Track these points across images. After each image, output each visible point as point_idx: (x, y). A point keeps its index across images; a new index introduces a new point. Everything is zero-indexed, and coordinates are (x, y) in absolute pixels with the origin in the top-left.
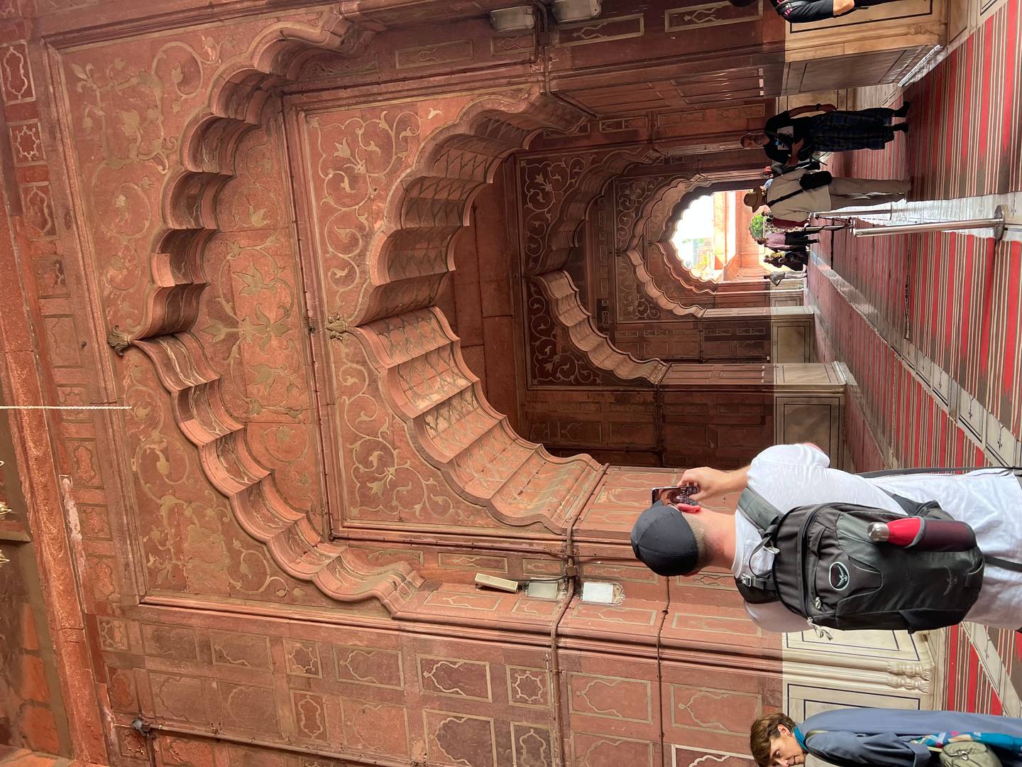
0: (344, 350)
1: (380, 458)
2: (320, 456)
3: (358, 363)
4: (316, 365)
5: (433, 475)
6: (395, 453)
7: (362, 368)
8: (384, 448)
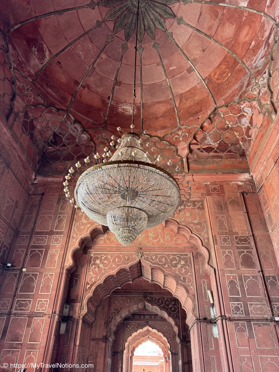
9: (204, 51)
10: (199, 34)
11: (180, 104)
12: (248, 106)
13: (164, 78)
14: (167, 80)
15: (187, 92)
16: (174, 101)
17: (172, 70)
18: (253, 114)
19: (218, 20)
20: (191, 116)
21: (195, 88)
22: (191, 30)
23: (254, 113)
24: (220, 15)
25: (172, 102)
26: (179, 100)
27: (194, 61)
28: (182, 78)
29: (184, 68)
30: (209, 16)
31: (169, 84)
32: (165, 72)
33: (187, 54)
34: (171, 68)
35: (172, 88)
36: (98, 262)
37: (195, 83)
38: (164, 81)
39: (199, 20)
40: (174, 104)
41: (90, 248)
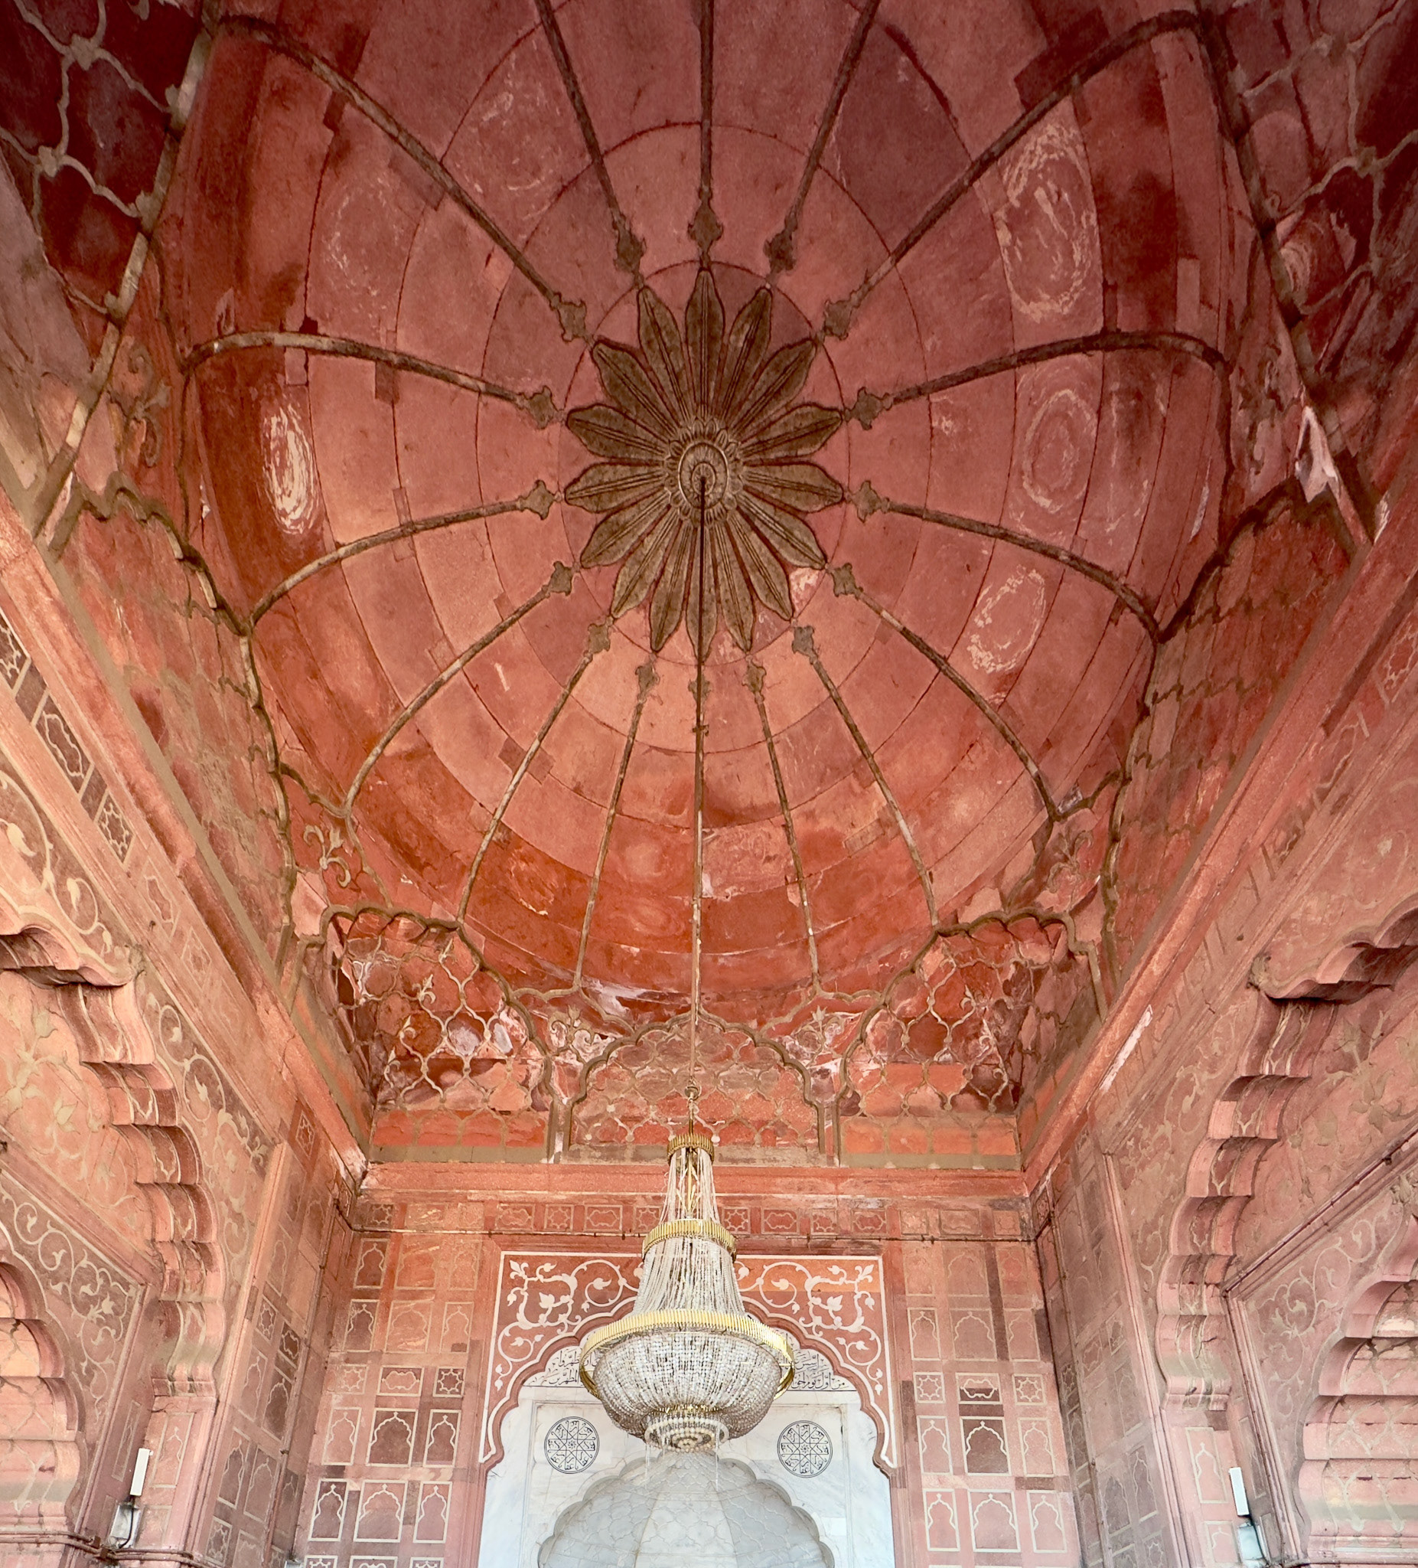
0: (1384, 1213)
1: (1301, 1313)
2: (1280, 1243)
3: (1378, 1238)
4: (1356, 1188)
5: (1307, 1383)
6: (1311, 1329)
7: (1374, 1247)
8: (1311, 1313)
9: (577, 790)
10: (619, 759)
11: (398, 756)
12: (515, 1033)
13: (463, 646)
14: (457, 664)
15: (444, 769)
16: (398, 728)
17: (496, 674)
18: (503, 1062)
19: (662, 814)
20: (388, 839)
21: (465, 798)
22: (626, 728)
23: (509, 1066)
24: (676, 819)
25: (393, 720)
26: (408, 747)
27: (541, 764)
28: (479, 730)
29: (514, 726)
30: (668, 784)
31: (445, 675)
32: (484, 644)
33: (556, 726)
34: (499, 668)
35: (437, 696)
37: (480, 794)
38: (450, 646)
39: (656, 748)
40: (388, 734)
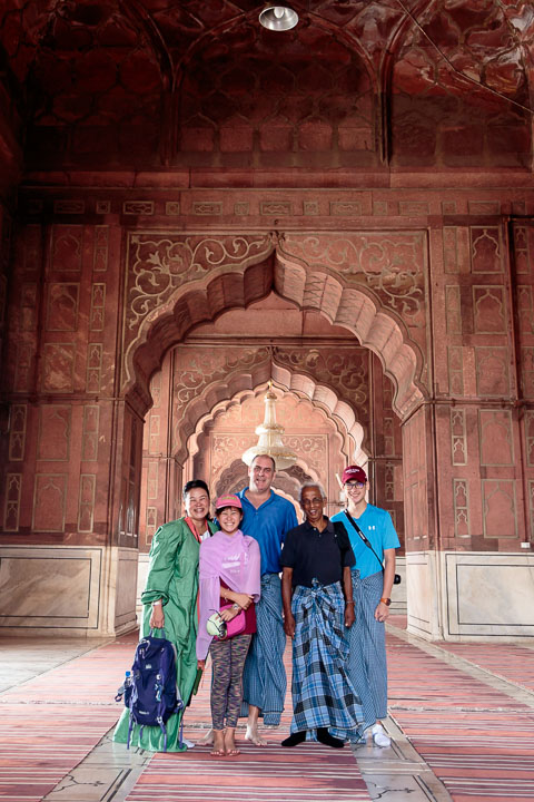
36: (222, 444)
41: (211, 428)
